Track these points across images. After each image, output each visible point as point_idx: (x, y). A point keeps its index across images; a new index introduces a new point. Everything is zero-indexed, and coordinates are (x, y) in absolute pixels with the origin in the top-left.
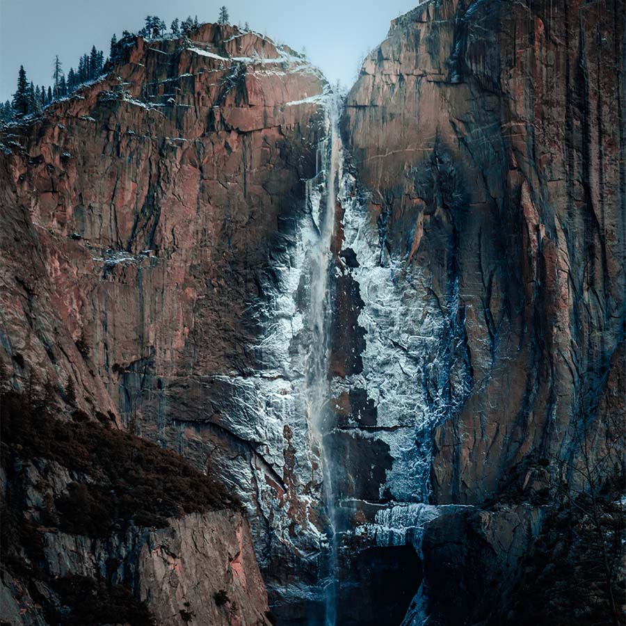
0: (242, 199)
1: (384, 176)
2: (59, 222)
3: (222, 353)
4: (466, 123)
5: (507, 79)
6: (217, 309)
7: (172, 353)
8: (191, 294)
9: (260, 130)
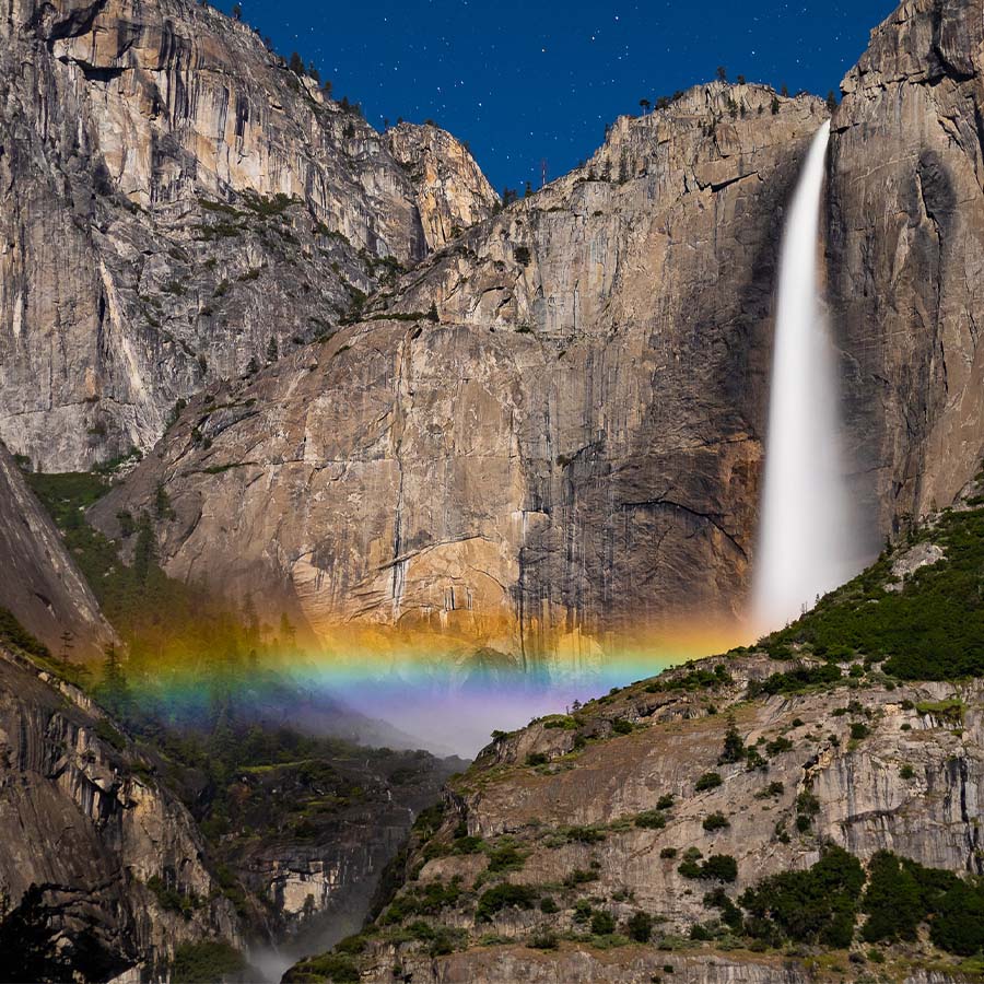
0: (712, 257)
1: (867, 196)
2: (504, 319)
3: (684, 424)
4: (953, 118)
5: (977, 55)
6: (679, 378)
7: (626, 433)
8: (650, 367)
9: (736, 180)
